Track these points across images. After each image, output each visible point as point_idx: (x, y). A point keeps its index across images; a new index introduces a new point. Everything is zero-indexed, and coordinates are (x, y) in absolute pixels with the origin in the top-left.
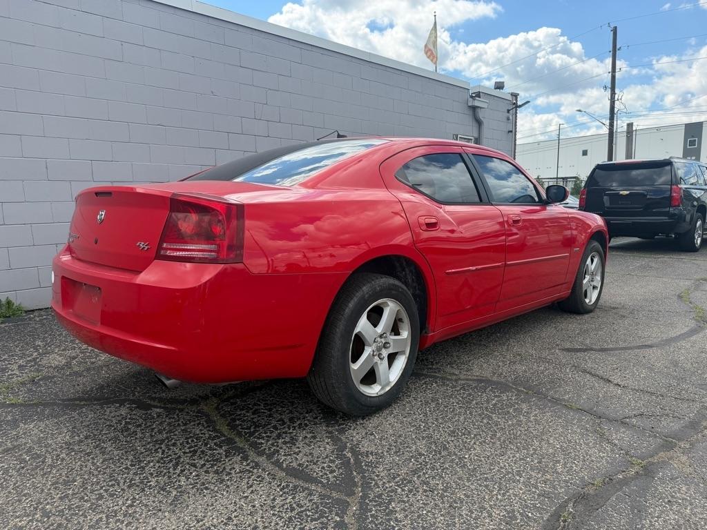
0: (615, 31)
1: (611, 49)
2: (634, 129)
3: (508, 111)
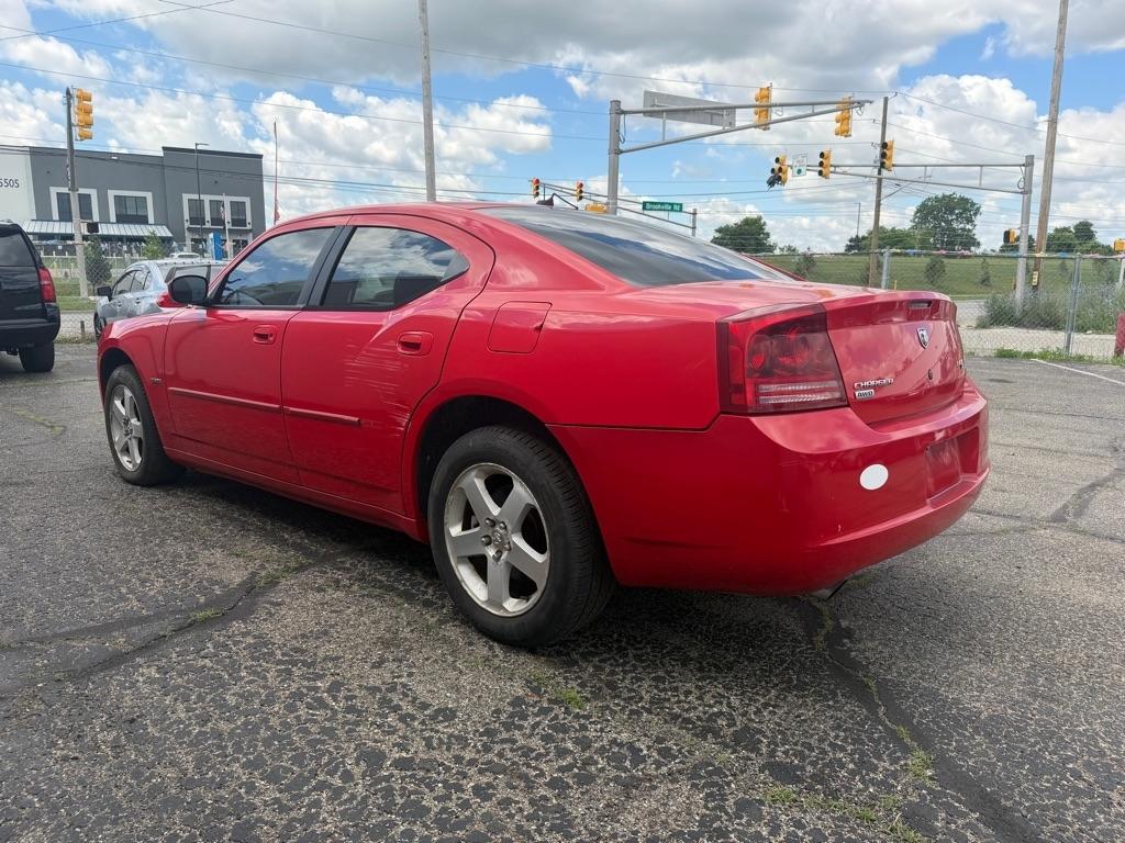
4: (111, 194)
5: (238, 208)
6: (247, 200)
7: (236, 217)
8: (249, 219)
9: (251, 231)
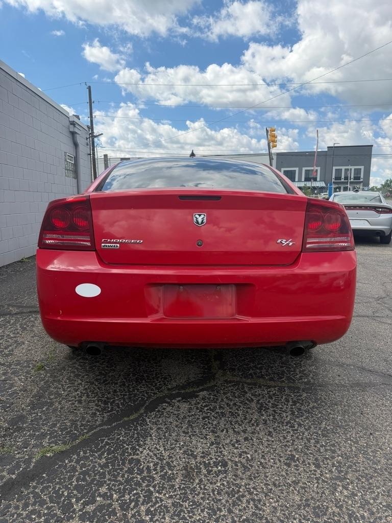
0: (89, 88)
1: (88, 101)
2: (108, 157)
3: (87, 139)
4: (304, 169)
5: (358, 171)
6: (362, 168)
7: (356, 176)
8: (362, 176)
9: (362, 182)
